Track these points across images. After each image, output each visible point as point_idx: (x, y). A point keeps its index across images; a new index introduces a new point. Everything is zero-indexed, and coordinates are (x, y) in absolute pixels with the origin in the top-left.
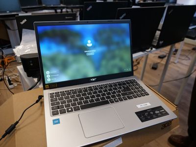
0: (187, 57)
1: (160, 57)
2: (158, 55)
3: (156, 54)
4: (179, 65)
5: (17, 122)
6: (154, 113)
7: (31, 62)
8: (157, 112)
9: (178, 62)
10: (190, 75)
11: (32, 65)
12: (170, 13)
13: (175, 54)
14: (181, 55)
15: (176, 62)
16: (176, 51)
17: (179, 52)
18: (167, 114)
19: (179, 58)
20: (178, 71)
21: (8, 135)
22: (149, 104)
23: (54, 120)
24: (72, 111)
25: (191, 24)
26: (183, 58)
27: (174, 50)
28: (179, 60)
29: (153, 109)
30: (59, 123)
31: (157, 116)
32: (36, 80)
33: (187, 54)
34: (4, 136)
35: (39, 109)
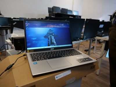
0: (99, 50)
1: (85, 51)
2: (84, 50)
3: (83, 49)
4: (96, 54)
5: (13, 64)
6: (86, 60)
7: (19, 41)
8: (87, 59)
9: (95, 53)
10: (102, 56)
11: (19, 42)
12: (87, 22)
13: (93, 49)
14: (96, 49)
15: (94, 53)
16: (93, 47)
17: (95, 48)
18: (92, 60)
19: (96, 51)
20: (96, 57)
21: (8, 70)
22: (82, 57)
23: (34, 63)
24: (43, 59)
25: (98, 32)
26: (98, 51)
27: (92, 47)
28: (96, 52)
29: (85, 59)
30: (37, 64)
31: (87, 61)
32: (20, 51)
33: (99, 49)
34: (6, 71)
35: (24, 61)
